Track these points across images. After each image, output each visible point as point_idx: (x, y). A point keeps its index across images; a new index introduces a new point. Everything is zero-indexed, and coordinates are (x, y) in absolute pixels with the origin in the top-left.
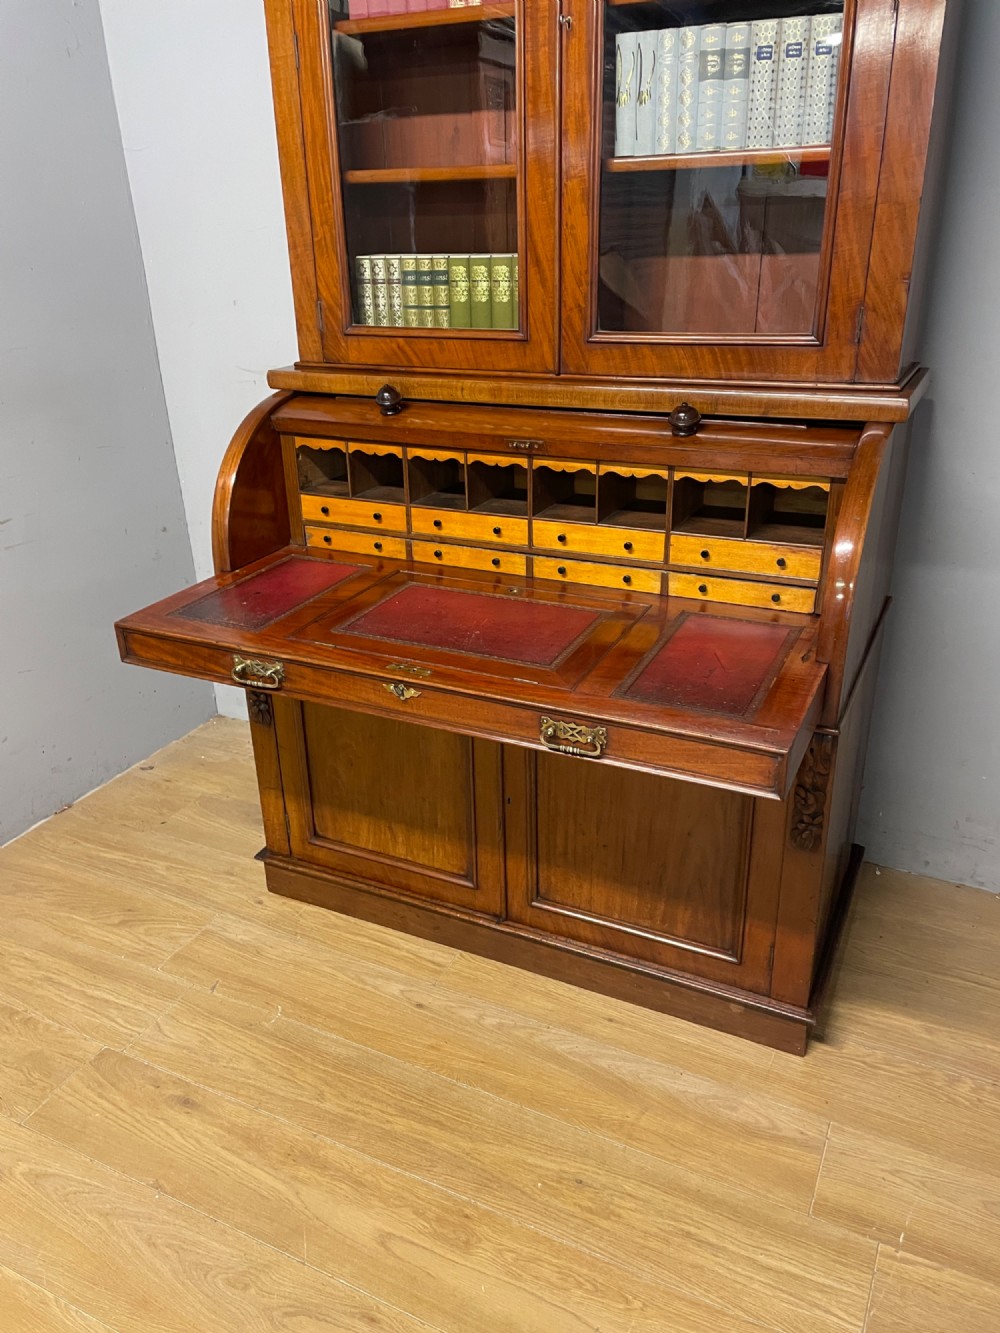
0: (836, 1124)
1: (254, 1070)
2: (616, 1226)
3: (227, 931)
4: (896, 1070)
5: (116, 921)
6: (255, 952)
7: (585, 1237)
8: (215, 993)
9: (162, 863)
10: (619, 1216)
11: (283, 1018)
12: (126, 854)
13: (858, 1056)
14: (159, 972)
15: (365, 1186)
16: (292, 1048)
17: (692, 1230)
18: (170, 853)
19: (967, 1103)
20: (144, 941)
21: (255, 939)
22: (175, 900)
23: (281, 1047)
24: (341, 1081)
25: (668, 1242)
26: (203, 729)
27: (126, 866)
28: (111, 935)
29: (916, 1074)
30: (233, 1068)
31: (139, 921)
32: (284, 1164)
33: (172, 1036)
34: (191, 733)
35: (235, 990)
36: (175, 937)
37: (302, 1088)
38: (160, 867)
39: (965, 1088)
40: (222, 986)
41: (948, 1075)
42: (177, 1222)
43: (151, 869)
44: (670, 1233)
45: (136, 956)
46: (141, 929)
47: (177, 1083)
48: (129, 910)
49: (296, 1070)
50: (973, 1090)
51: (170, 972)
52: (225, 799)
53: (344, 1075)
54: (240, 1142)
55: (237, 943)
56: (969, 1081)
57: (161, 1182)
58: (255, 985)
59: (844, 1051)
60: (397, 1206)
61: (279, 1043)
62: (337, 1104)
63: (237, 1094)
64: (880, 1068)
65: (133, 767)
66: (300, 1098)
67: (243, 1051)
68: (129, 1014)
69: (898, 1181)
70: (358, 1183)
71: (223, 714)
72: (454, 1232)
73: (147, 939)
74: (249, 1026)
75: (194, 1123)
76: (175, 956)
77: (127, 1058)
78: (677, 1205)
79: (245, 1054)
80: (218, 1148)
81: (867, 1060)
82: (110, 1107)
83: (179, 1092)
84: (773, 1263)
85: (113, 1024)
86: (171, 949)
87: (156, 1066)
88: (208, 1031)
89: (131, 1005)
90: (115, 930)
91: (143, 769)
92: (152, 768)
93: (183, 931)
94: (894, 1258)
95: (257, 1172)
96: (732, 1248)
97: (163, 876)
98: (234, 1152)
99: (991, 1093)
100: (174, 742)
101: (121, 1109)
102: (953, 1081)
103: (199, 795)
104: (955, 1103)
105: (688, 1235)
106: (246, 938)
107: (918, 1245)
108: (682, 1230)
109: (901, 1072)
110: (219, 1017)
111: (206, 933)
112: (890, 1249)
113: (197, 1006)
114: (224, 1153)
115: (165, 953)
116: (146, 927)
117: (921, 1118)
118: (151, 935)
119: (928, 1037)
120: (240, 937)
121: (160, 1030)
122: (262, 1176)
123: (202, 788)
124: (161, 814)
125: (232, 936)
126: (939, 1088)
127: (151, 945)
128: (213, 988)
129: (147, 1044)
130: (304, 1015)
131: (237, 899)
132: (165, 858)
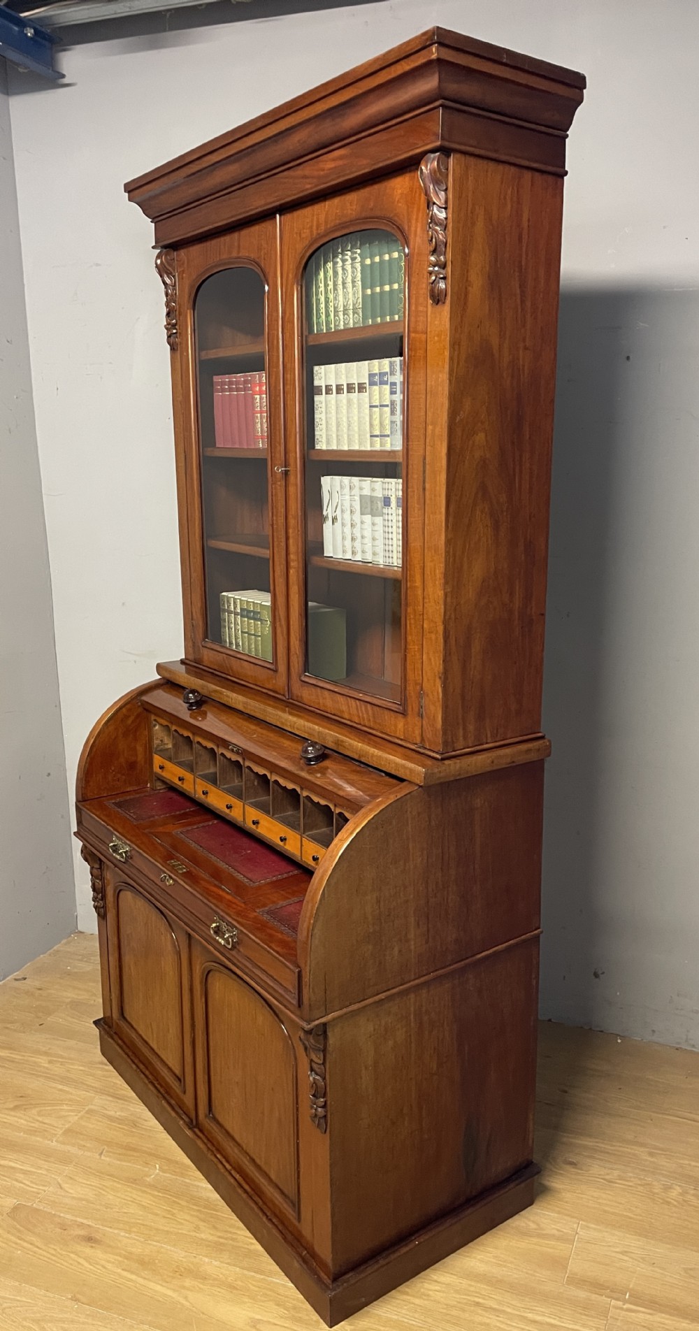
0: (584, 1223)
1: (141, 1213)
2: (426, 1302)
3: (106, 1110)
4: (627, 1183)
5: (12, 1106)
6: (132, 1125)
7: (404, 1311)
8: (103, 1157)
9: (45, 1058)
10: (428, 1295)
11: (161, 1173)
12: (11, 1052)
13: (599, 1175)
14: (54, 1143)
15: (237, 1289)
16: (171, 1195)
17: (481, 1301)
18: (50, 1049)
19: (675, 1203)
20: (38, 1121)
21: (131, 1115)
22: (60, 1087)
23: (160, 1194)
24: (212, 1217)
25: (464, 1310)
26: (65, 944)
27: (13, 1062)
28: (8, 1117)
29: (639, 1185)
30: (125, 1213)
31: (31, 1104)
32: (173, 1278)
33: (71, 1191)
34: (55, 948)
35: (120, 1154)
36: (65, 1116)
37: (182, 1224)
38: (43, 1061)
39: (675, 1192)
40: (107, 1152)
41: (664, 1185)
42: (94, 1322)
43: (35, 1062)
44: (466, 1304)
45: (33, 1132)
46: (34, 1111)
47: (81, 1225)
48: (21, 1097)
49: (174, 1211)
50: (681, 1194)
51: (64, 1143)
52: (92, 1002)
53: (215, 1213)
54: (137, 1265)
55: (117, 1118)
56: (678, 1188)
57: (78, 1296)
58: (134, 1150)
59: (591, 1172)
60: (264, 1301)
61: (159, 1192)
62: (210, 1234)
63: (130, 1232)
64: (616, 1183)
65: (8, 979)
66: (180, 1231)
67: (132, 1199)
68: (34, 1177)
69: (626, 1258)
70: (232, 1287)
71: (82, 930)
72: (307, 1315)
73: (40, 1119)
74: (134, 1181)
75: (98, 1253)
76: (65, 1131)
77: (37, 1210)
78: (471, 1285)
79: (132, 1202)
80: (119, 1271)
81: (607, 1177)
82: (30, 1246)
83: (82, 1233)
84: (538, 1318)
85: (22, 1185)
86: (61, 1126)
87: (62, 1215)
88: (100, 1186)
89: (35, 1170)
90: (12, 1113)
91: (16, 980)
92: (25, 979)
93: (71, 1111)
94: (622, 1309)
95: (152, 1285)
96: (509, 1310)
97: (47, 1068)
98: (132, 1273)
99: (693, 1195)
100: (42, 956)
101: (38, 1247)
102: (667, 1188)
103: (70, 1000)
104: (668, 1203)
105: (478, 1304)
106: (123, 1114)
107: (638, 1299)
108: (474, 1301)
109: (631, 1184)
110: (109, 1175)
111: (90, 1112)
112: (620, 1304)
113: (90, 1168)
114: (125, 1274)
115: (58, 1130)
116: (37, 1109)
117: (644, 1215)
118: (42, 1116)
119: (649, 1159)
120: (118, 1113)
121: (61, 1188)
122: (158, 1288)
123: (70, 995)
124: (38, 1017)
125: (112, 1113)
126: (658, 1194)
127: (44, 1123)
128: (101, 1154)
129: (52, 1199)
130: (177, 1170)
131: (112, 1084)
132: (46, 1054)
